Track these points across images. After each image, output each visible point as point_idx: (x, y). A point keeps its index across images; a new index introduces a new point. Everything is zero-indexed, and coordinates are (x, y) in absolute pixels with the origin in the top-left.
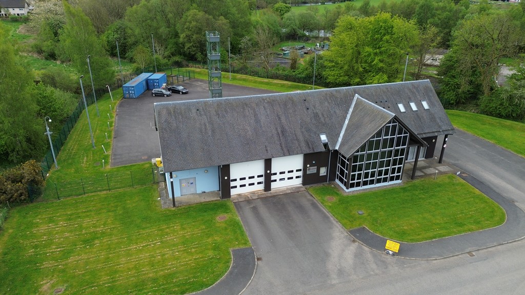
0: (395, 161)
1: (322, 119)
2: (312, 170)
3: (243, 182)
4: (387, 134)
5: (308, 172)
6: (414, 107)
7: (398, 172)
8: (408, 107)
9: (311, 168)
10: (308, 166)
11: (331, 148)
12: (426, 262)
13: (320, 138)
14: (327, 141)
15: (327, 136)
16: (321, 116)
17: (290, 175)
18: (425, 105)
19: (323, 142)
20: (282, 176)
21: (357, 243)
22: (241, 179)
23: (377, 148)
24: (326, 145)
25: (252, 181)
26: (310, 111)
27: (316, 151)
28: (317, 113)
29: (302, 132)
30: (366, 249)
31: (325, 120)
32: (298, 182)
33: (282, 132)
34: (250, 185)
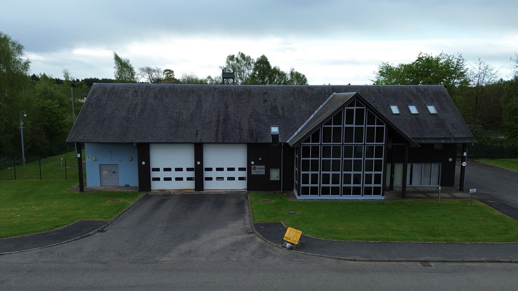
0: (369, 163)
1: (281, 112)
2: (260, 170)
3: (168, 174)
4: (349, 121)
5: (253, 172)
6: (413, 110)
7: (377, 181)
8: (404, 109)
9: (257, 167)
10: (253, 163)
11: (280, 141)
12: (335, 260)
13: (270, 130)
14: (278, 133)
15: (279, 129)
16: (279, 109)
17: (231, 174)
18: (432, 109)
19: (272, 133)
20: (220, 174)
21: (252, 235)
22: (165, 170)
23: (337, 139)
24: (275, 137)
25: (179, 174)
26: (267, 104)
27: (259, 141)
28: (276, 106)
29: (249, 122)
30: (259, 240)
31: (283, 113)
32: (241, 186)
33: (224, 120)
34: (177, 179)
